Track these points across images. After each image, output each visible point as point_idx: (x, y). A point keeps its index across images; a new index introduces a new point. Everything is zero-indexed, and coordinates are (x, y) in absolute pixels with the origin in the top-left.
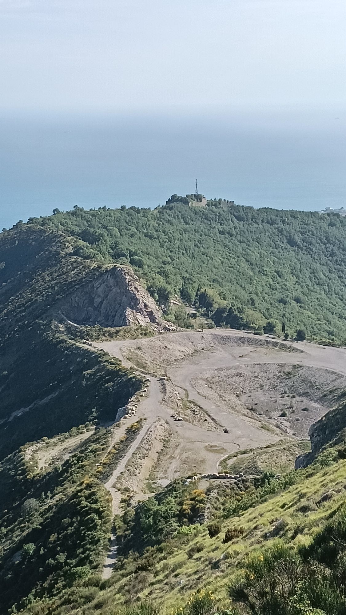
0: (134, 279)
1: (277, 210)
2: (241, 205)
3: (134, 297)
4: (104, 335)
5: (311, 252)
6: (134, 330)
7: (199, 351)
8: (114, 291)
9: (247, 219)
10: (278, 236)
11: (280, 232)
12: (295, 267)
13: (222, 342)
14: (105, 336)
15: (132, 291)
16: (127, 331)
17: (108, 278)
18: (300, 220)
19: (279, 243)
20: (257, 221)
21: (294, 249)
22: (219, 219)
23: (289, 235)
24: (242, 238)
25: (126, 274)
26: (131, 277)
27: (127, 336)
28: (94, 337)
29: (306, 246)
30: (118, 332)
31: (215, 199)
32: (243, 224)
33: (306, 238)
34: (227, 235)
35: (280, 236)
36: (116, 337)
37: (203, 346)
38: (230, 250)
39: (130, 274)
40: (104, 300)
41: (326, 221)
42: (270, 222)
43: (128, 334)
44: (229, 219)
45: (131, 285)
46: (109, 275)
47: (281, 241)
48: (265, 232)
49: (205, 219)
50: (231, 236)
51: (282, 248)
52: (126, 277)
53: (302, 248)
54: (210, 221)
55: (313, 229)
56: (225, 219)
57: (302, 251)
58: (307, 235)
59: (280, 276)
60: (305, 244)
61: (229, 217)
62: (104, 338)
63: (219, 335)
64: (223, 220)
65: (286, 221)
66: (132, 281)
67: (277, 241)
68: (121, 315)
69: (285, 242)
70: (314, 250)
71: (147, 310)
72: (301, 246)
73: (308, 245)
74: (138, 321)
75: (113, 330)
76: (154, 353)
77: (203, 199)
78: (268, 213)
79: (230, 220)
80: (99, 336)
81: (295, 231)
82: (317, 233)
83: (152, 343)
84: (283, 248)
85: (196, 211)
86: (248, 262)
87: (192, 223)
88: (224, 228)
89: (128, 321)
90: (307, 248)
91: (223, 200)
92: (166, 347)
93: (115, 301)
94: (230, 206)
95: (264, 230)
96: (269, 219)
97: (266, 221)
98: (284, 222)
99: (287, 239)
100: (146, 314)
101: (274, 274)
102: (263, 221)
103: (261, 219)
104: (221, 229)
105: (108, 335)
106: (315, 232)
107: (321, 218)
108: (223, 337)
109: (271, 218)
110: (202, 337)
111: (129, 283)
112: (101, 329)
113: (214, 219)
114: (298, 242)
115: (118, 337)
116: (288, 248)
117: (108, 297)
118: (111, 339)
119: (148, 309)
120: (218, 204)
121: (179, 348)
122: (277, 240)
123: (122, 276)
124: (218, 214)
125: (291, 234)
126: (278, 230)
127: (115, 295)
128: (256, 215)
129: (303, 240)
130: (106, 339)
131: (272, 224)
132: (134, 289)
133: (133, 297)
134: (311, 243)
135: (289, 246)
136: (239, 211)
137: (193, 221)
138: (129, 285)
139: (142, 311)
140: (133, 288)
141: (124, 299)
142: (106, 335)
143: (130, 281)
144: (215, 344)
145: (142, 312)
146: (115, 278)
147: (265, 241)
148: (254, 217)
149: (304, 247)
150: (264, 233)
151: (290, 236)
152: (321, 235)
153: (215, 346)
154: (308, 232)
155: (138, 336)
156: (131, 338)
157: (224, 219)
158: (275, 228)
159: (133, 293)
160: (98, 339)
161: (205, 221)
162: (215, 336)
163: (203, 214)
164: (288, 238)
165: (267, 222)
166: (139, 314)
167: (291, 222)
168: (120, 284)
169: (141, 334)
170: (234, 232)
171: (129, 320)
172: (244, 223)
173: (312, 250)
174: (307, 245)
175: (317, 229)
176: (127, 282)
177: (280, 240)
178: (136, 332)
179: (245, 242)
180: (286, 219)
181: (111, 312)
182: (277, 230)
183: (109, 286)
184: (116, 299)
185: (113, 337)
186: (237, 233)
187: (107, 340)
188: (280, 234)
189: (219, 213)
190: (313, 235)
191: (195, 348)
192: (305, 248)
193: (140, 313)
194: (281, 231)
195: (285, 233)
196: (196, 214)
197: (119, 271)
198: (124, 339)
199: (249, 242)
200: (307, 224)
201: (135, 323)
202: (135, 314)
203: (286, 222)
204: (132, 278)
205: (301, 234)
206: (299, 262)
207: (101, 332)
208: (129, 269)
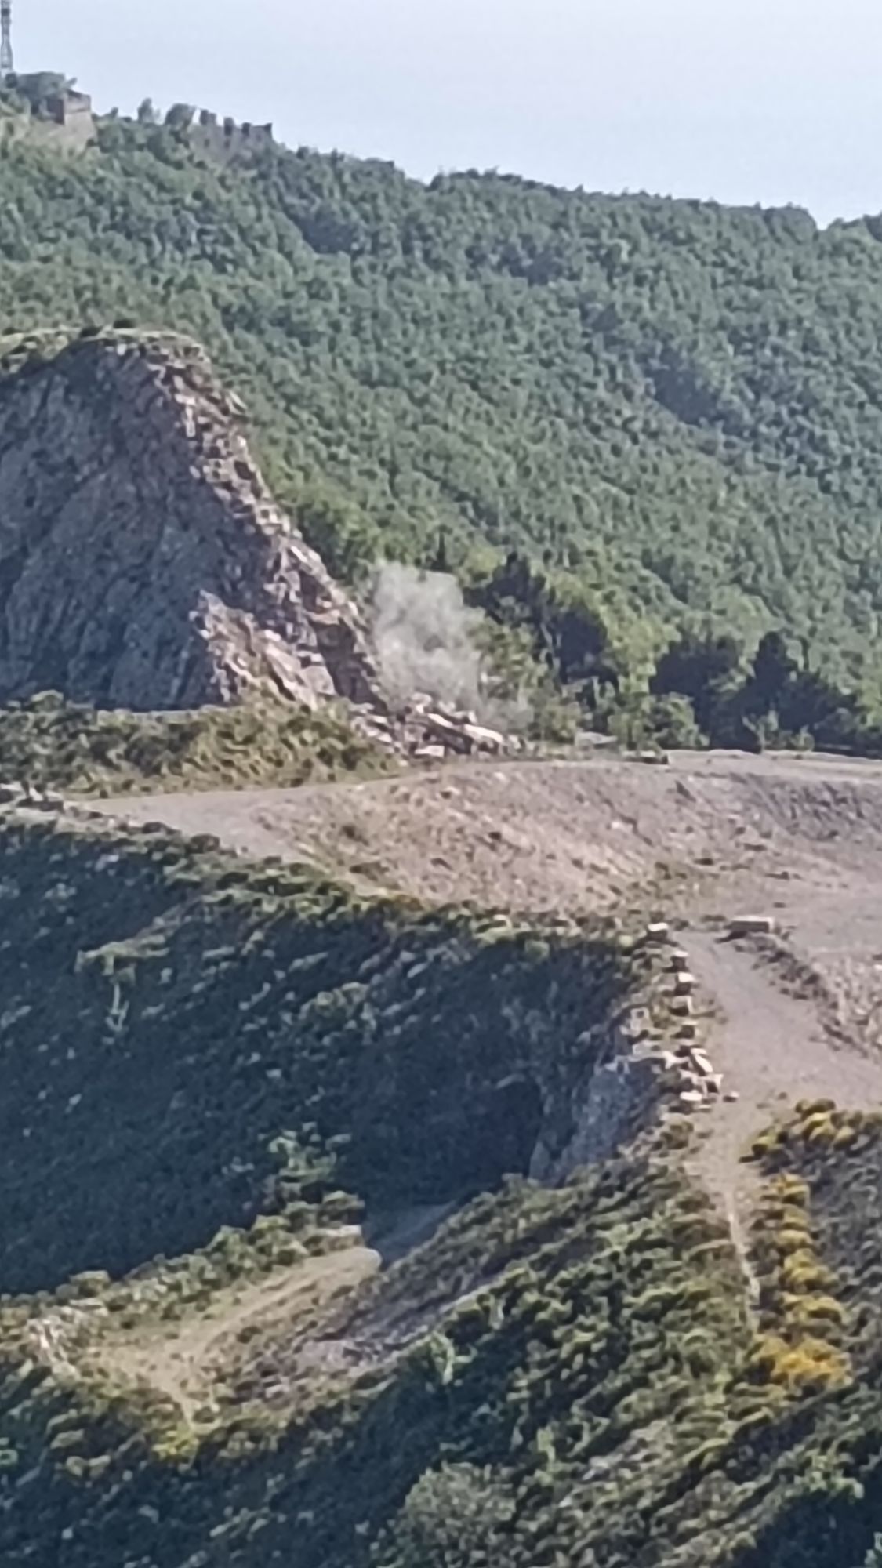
0: (225, 411)
1: (552, 190)
2: (325, 150)
3: (240, 524)
4: (98, 753)
5: (819, 458)
6: (281, 729)
7: (692, 870)
8: (97, 494)
9: (374, 236)
10: (588, 349)
11: (596, 327)
12: (748, 547)
13: (804, 824)
14: (108, 764)
15: (227, 486)
16: (239, 732)
17: (51, 409)
18: (711, 258)
19: (602, 392)
20: (438, 252)
21: (703, 435)
22: (201, 233)
23: (659, 347)
24: (373, 356)
25: (179, 382)
26: (204, 402)
27: (244, 764)
28: (38, 766)
29: (777, 422)
30: (184, 737)
31: (145, 110)
32: (355, 273)
33: (770, 367)
34: (276, 336)
35: (604, 355)
36: (175, 766)
37: (698, 843)
38: (328, 426)
39: (198, 380)
40: (25, 552)
41: (866, 267)
42: (527, 262)
43: (246, 753)
44: (263, 239)
45: (215, 453)
46: (60, 392)
47: (613, 386)
48: (509, 324)
49: (113, 227)
50: (305, 343)
51: (625, 427)
52: (180, 398)
53: (754, 434)
54: (149, 243)
55: (808, 310)
56: (242, 232)
57: (756, 449)
58: (776, 350)
59: (681, 594)
60: (767, 404)
61: (267, 221)
62: (101, 774)
63: (782, 785)
64: (229, 242)
65: (624, 257)
66: (217, 428)
67: (592, 386)
68: (163, 644)
69: (639, 390)
70: (833, 444)
71: (316, 617)
72: (747, 417)
73: (793, 412)
74: (279, 682)
75: (151, 724)
76: (442, 869)
77: (71, 106)
78: (503, 208)
79: (273, 239)
80: (69, 758)
81: (695, 318)
82: (834, 338)
83: (411, 807)
84: (637, 426)
85: (51, 178)
86: (461, 497)
87: (41, 249)
88: (246, 289)
89: (220, 673)
90: (786, 433)
91: (196, 119)
92: (496, 836)
93: (101, 557)
94: (248, 155)
95: (500, 310)
96: (514, 239)
97: (494, 259)
98: (607, 260)
99: (648, 373)
100: (313, 642)
101: (644, 579)
102: (475, 257)
103: (466, 240)
104: (228, 296)
105: (127, 755)
106: (823, 334)
107: (837, 250)
108: (808, 796)
109: (526, 239)
110: (681, 789)
111: (199, 438)
112: (78, 716)
113: (174, 229)
114: (726, 395)
115: (186, 767)
116: (670, 428)
117: (56, 536)
118: (148, 782)
119: (322, 610)
120: (167, 141)
121: (570, 846)
122: (588, 376)
123: (147, 392)
124: (188, 200)
125: (674, 345)
126: (585, 315)
127: (99, 517)
128: (426, 217)
129: (750, 381)
130: (120, 779)
131: (537, 277)
132: (235, 479)
133: (230, 530)
134: (809, 403)
135: (668, 420)
136: (317, 189)
137: (42, 239)
138: (199, 450)
139: (292, 618)
140: (227, 471)
141: (173, 541)
142: (112, 754)
143: (207, 427)
144: (767, 835)
145: (290, 628)
146: (101, 410)
147: (516, 382)
148: (421, 228)
149: (763, 429)
150: (501, 332)
151: (667, 354)
152: (864, 353)
153: (770, 844)
154: (774, 327)
155: (308, 764)
156: (272, 778)
157: (235, 235)
158: (566, 303)
159: (236, 502)
160: (70, 778)
161: (119, 240)
162: (755, 787)
163: (100, 200)
164: (655, 364)
165: (504, 260)
166: (277, 637)
167: (657, 269)
168: (134, 445)
169: (325, 756)
170: (317, 316)
171: (231, 674)
172: (362, 262)
173: (817, 444)
174: (784, 411)
175: (834, 311)
176: (191, 431)
177: (606, 375)
178: (294, 740)
179: (396, 383)
180: (625, 246)
181: (80, 630)
182: (576, 312)
183: (58, 459)
184: (108, 544)
185: (157, 770)
186: (336, 326)
187: (127, 785)
188: (598, 341)
189: (198, 195)
190: (809, 345)
191: (657, 853)
192: (776, 432)
193: (280, 630)
194: (605, 323)
195: (630, 329)
196: (53, 196)
197: (122, 359)
198: (227, 779)
199: (426, 378)
200: (759, 284)
201: (266, 693)
202: (254, 640)
203: (626, 268)
204: (213, 409)
205: (736, 339)
206: (765, 516)
207: (74, 736)
208: (188, 350)
